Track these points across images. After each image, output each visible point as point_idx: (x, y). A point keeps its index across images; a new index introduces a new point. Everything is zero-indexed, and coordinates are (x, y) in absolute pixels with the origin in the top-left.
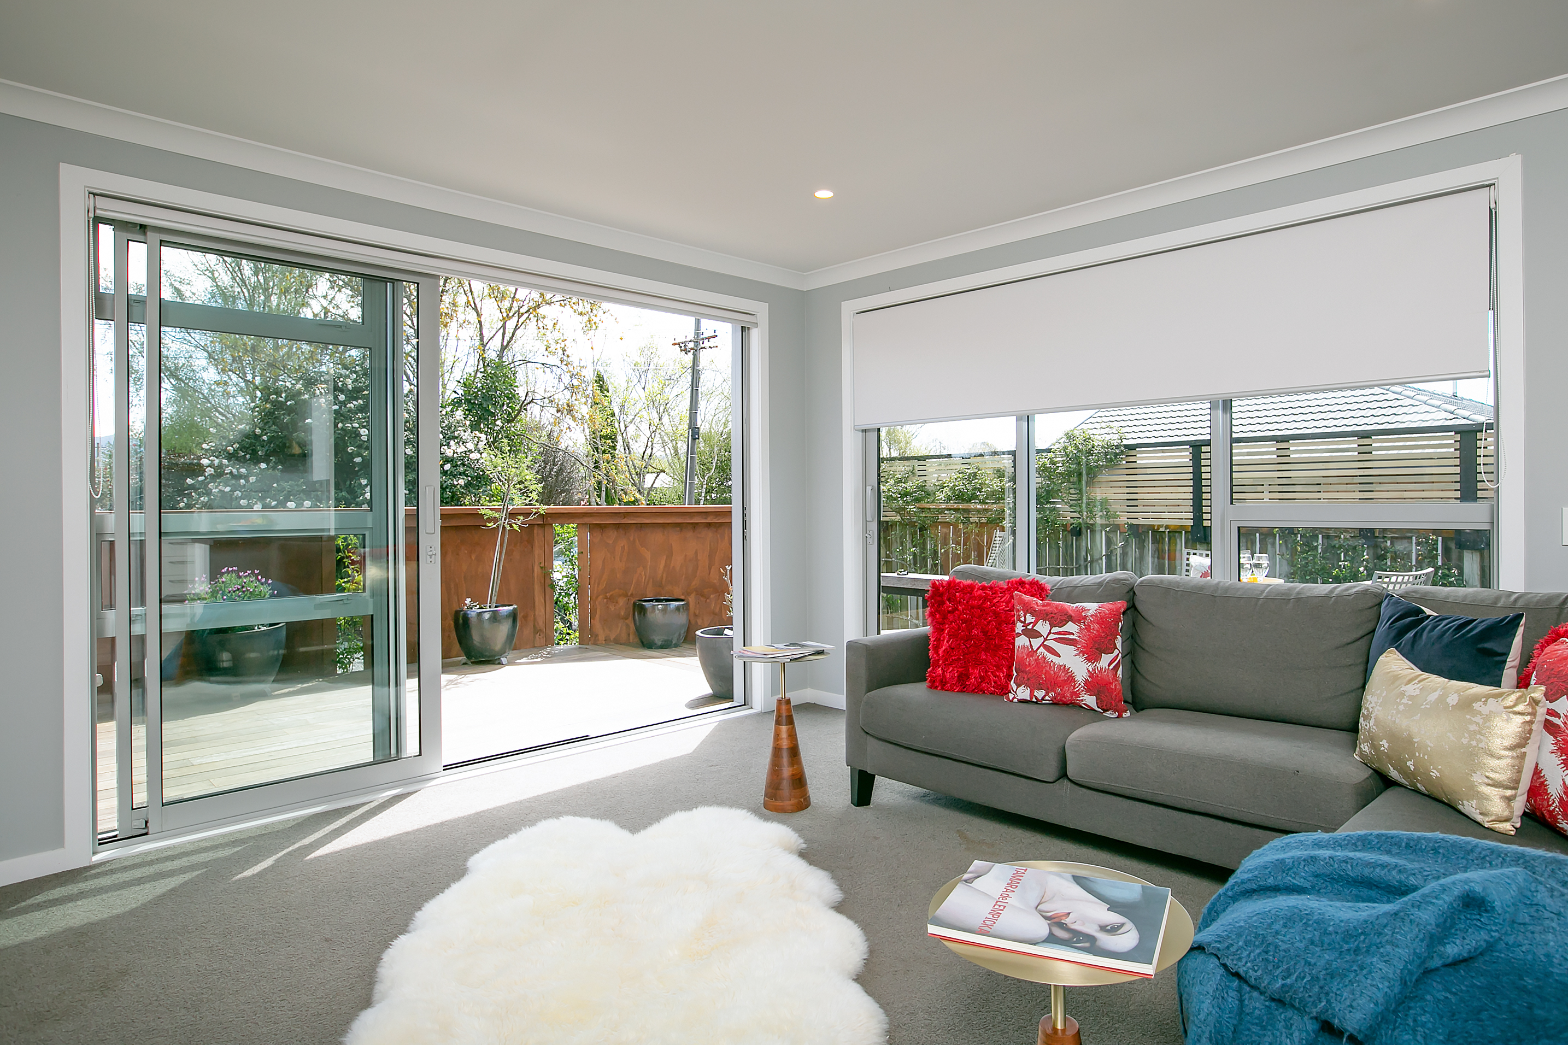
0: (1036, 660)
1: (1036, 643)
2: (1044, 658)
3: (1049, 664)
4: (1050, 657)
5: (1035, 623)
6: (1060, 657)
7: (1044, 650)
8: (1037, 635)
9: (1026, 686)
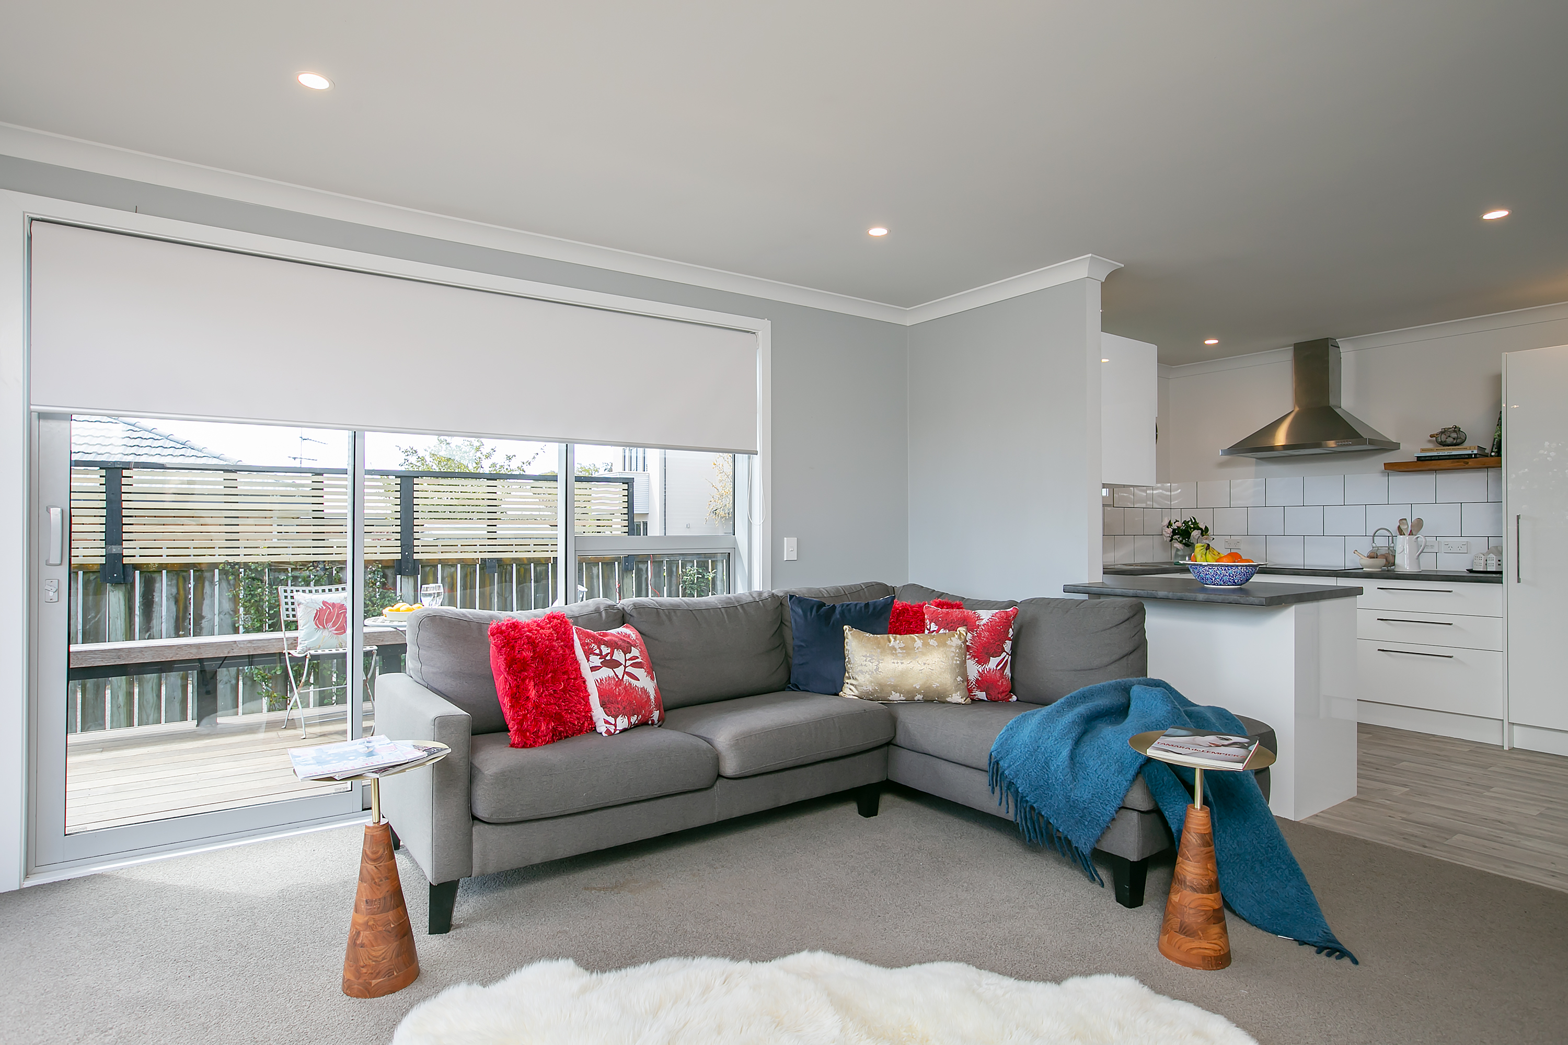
0: (625, 688)
1: (620, 671)
2: (630, 684)
3: (634, 689)
4: (634, 682)
5: (612, 654)
6: (639, 680)
7: (628, 678)
8: (616, 664)
9: (624, 715)
